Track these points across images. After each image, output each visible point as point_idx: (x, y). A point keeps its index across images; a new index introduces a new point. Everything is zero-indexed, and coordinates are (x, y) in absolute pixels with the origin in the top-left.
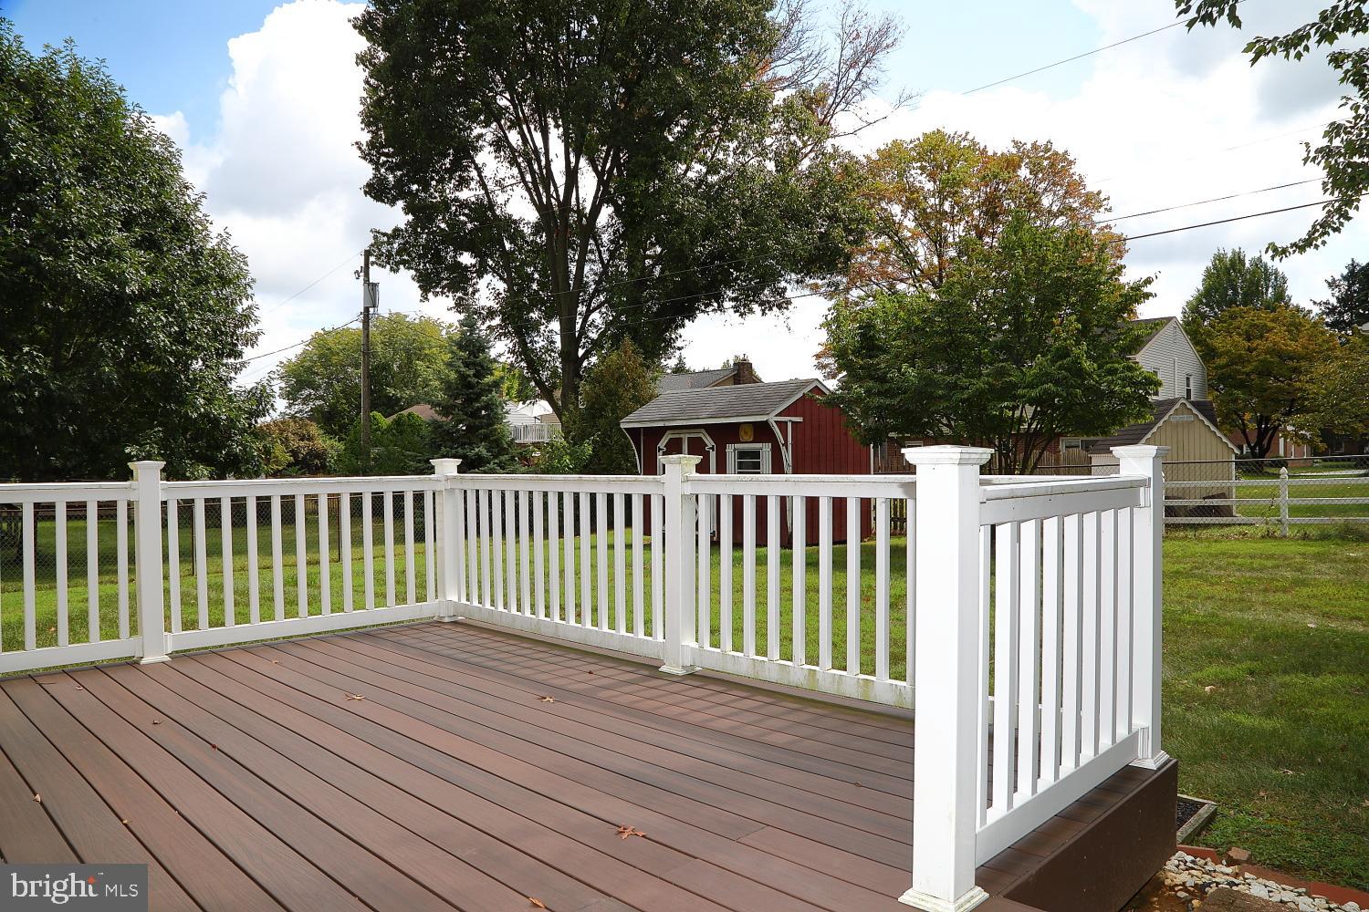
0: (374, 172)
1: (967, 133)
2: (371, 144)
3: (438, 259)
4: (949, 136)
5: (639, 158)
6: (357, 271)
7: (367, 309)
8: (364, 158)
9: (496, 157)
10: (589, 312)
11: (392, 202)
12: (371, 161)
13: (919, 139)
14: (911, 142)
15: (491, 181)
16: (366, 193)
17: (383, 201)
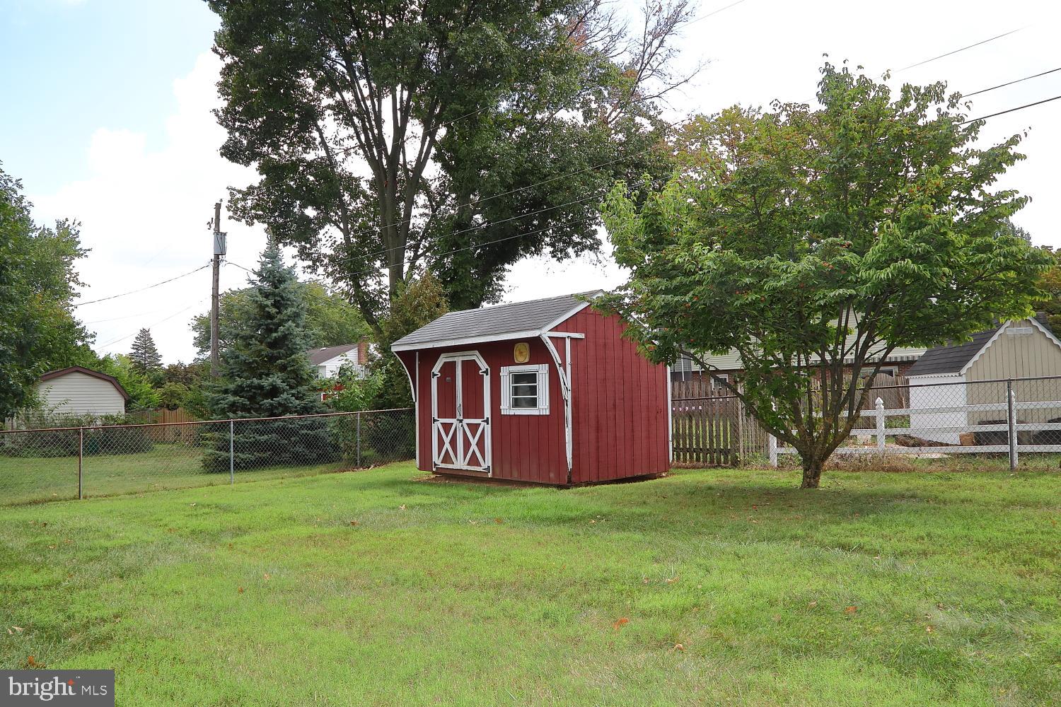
0: (228, 135)
1: (760, 108)
2: (226, 111)
3: (287, 213)
4: (745, 111)
5: (453, 106)
6: (209, 223)
7: (217, 256)
8: (221, 124)
9: (335, 120)
10: (416, 257)
11: (247, 164)
12: (227, 126)
13: (718, 114)
14: (712, 116)
15: (331, 141)
16: (222, 155)
17: (237, 162)
